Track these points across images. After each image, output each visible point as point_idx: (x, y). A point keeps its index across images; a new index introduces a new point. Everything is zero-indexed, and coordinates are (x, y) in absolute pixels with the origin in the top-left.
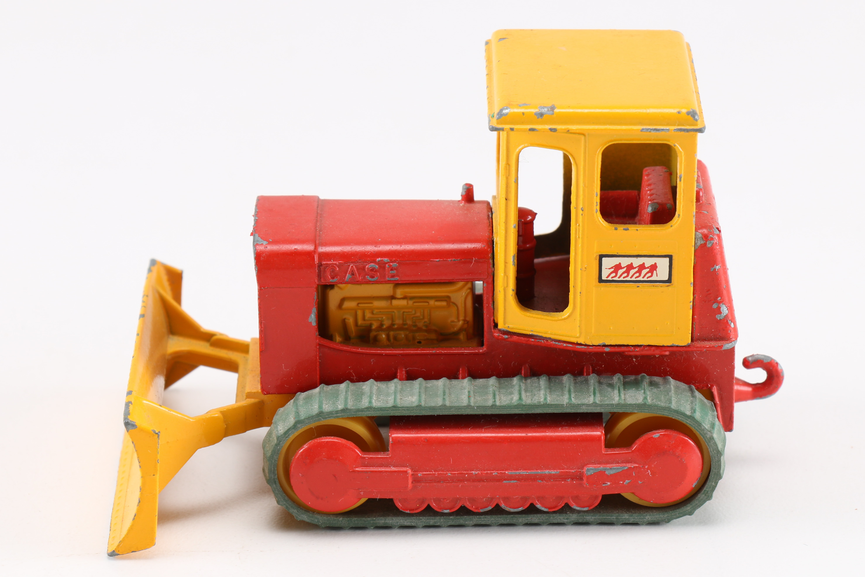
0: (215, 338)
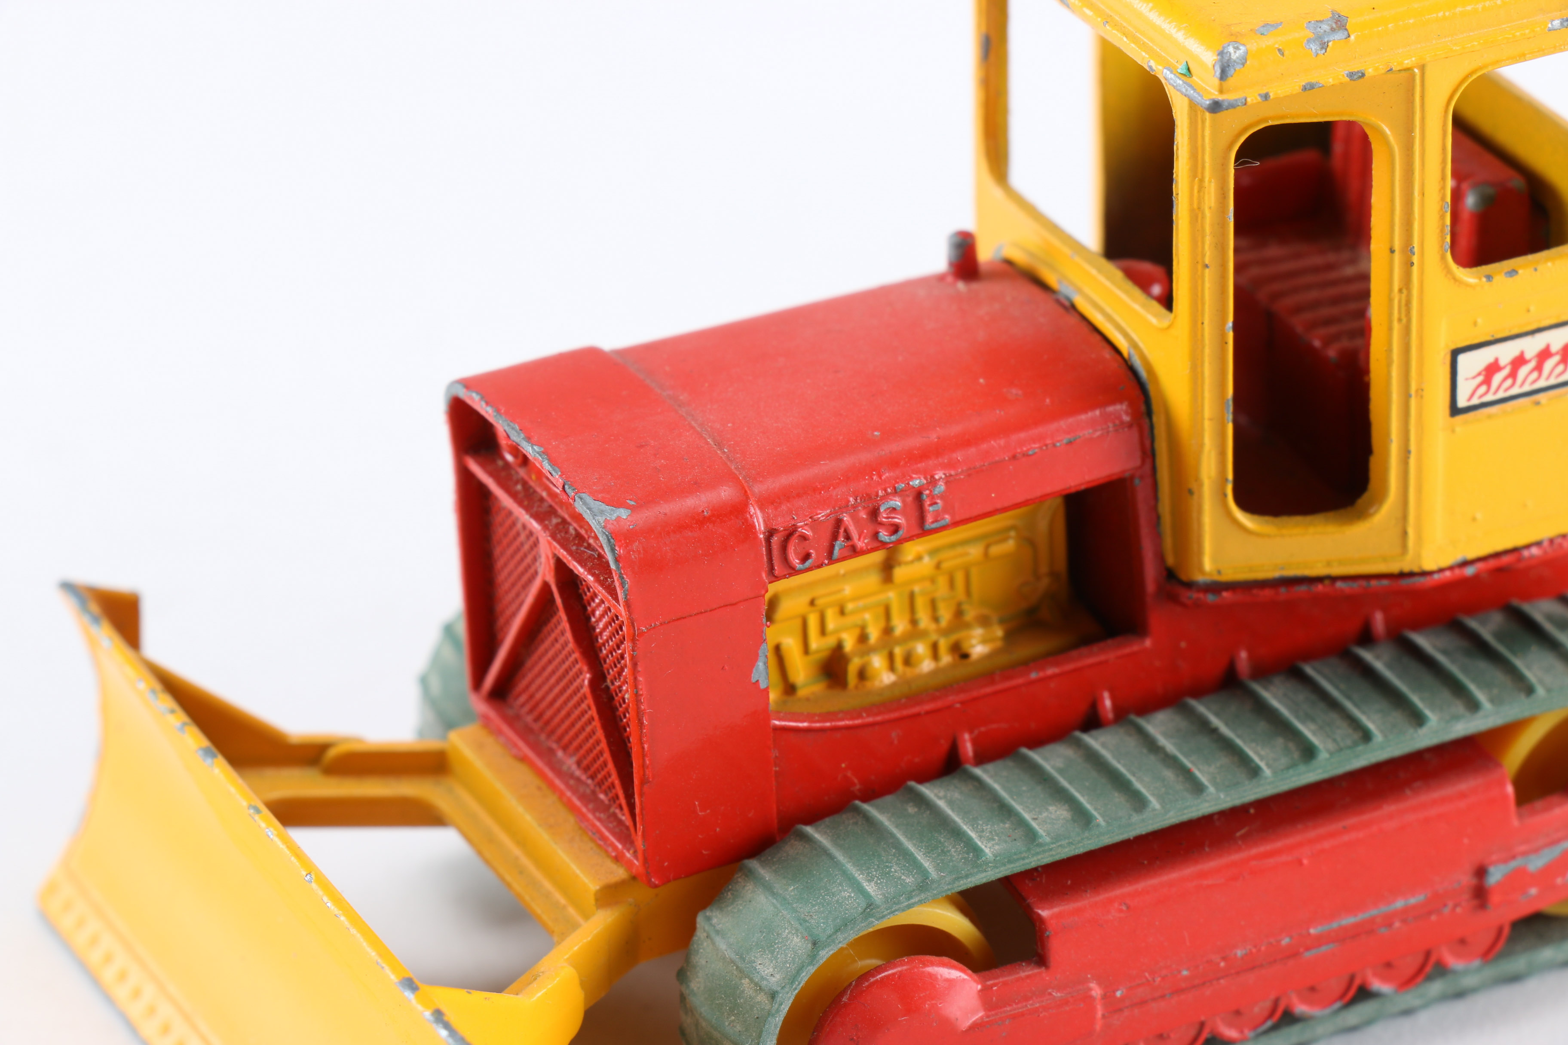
0: (332, 753)
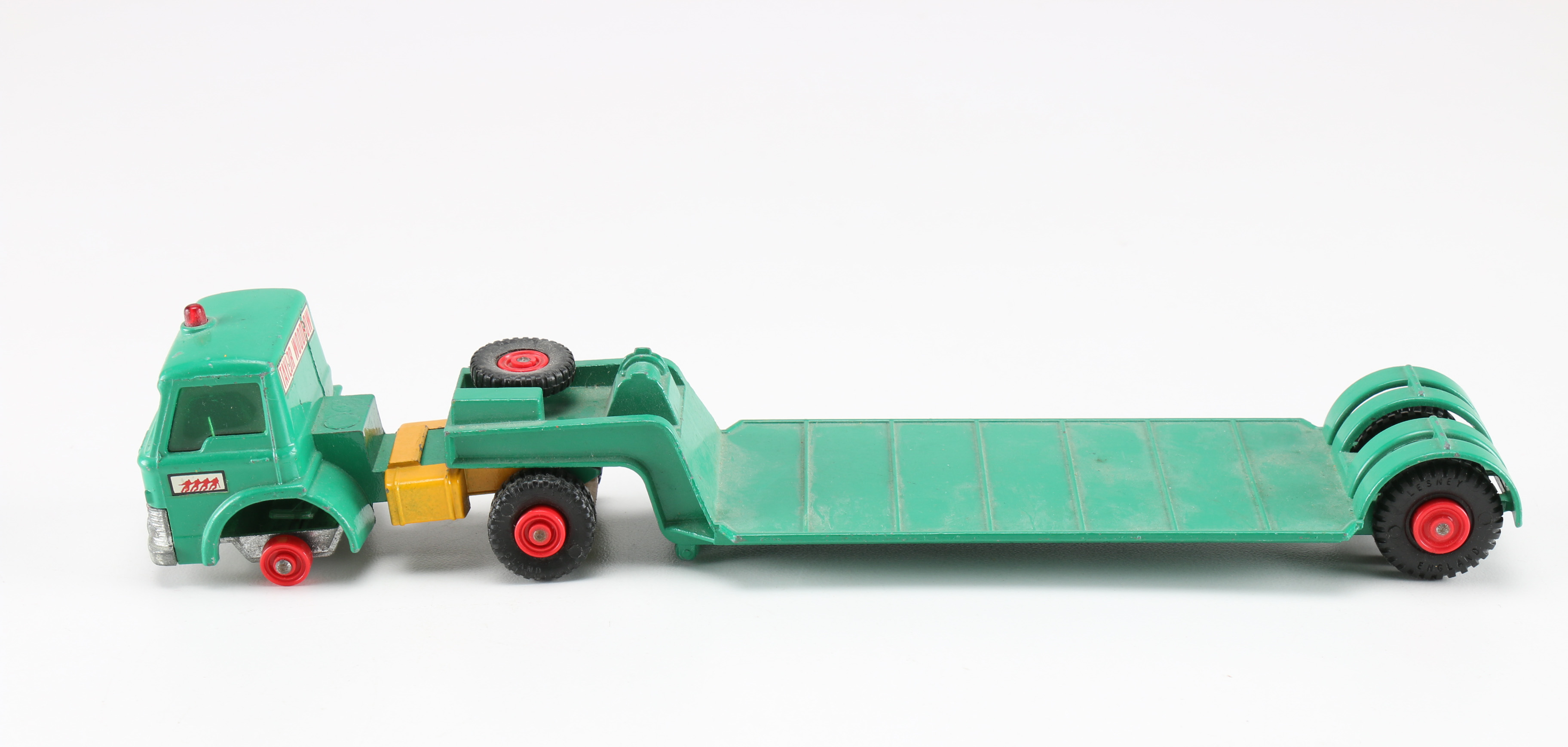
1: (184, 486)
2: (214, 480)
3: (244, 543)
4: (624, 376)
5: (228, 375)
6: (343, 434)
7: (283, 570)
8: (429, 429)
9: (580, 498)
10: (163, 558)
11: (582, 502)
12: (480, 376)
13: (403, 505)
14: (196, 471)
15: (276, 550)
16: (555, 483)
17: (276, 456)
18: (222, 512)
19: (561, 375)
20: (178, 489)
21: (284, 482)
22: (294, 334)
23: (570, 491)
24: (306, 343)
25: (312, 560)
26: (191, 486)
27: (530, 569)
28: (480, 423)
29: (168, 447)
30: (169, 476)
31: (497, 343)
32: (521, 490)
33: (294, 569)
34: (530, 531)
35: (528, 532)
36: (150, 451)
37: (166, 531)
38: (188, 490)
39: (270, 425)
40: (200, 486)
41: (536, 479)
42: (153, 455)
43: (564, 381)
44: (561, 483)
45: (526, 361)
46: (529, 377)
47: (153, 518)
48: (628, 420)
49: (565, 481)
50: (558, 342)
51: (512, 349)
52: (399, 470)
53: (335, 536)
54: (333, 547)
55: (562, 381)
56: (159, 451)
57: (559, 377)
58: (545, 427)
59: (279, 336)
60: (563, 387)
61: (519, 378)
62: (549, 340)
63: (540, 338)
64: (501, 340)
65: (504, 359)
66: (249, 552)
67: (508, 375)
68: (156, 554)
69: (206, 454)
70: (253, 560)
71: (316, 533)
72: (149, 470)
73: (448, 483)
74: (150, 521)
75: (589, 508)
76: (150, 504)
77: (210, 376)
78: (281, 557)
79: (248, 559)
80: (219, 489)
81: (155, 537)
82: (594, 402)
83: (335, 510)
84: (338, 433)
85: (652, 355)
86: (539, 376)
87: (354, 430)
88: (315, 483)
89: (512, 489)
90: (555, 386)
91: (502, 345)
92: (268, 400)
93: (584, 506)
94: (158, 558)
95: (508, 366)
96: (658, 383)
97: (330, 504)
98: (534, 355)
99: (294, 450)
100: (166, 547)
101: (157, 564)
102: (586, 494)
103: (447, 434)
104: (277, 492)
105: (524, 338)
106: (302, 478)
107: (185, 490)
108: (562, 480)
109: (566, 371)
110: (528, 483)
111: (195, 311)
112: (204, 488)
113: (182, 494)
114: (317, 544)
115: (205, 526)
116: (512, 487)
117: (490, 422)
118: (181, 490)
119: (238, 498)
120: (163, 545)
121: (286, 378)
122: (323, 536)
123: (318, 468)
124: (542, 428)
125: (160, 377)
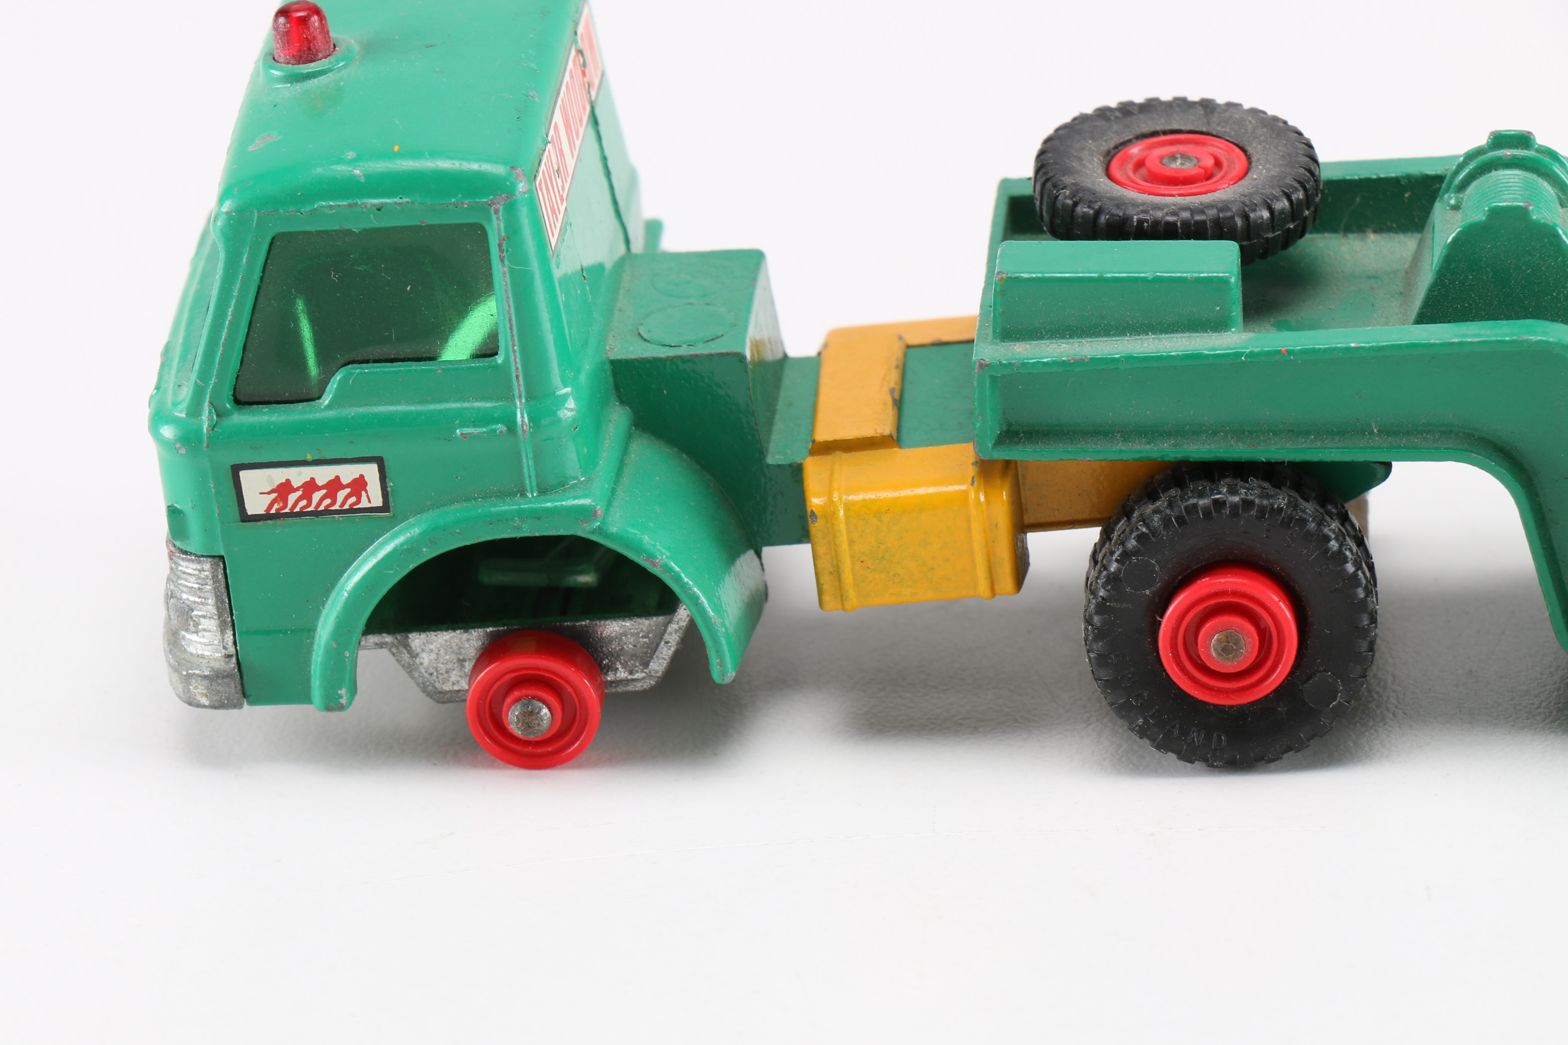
1: (274, 495)
2: (355, 481)
3: (419, 650)
4: (1456, 208)
5: (405, 200)
6: (693, 358)
7: (528, 726)
8: (908, 347)
9: (1341, 545)
10: (207, 689)
11: (1346, 557)
12: (1064, 206)
13: (852, 557)
14: (309, 458)
15: (509, 672)
16: (1272, 505)
17: (526, 420)
18: (374, 567)
19: (1287, 203)
20: (256, 504)
21: (543, 491)
22: (563, 89)
23: (1313, 525)
24: (588, 108)
25: (603, 697)
26: (292, 498)
27: (1196, 737)
28: (1071, 337)
29: (235, 389)
30: (236, 469)
31: (1103, 113)
32: (1181, 521)
33: (558, 725)
34: (1202, 633)
35: (1196, 639)
36: (187, 401)
37: (220, 615)
38: (285, 506)
39: (512, 336)
40: (317, 496)
41: (1222, 493)
42: (194, 411)
43: (1293, 221)
44: (1288, 505)
45: (1188, 165)
46: (1202, 212)
47: (186, 580)
48: (1478, 335)
49: (1301, 500)
50: (1271, 112)
51: (1146, 128)
52: (840, 457)
53: (666, 637)
54: (659, 665)
55: (1288, 223)
56: (211, 403)
57: (1282, 211)
58: (1251, 353)
59: (531, 94)
60: (1290, 238)
61: (1174, 214)
62: (1246, 106)
63: (1221, 100)
64: (1113, 104)
65: (1126, 159)
66: (431, 674)
67: (1144, 204)
68: (189, 677)
69: (332, 413)
70: (441, 697)
71: (612, 628)
72: (183, 451)
73: (978, 498)
74: (172, 587)
75: (1364, 573)
76: (178, 544)
77: (356, 204)
78: (524, 692)
79: (430, 695)
80: (368, 505)
81: (187, 631)
82: (1369, 277)
83: (677, 569)
84: (681, 358)
85: (1537, 151)
86: (1229, 209)
87: (724, 351)
88: (620, 493)
89: (1156, 518)
90: (1270, 235)
91: (1116, 118)
92: (511, 269)
93: (1350, 568)
94: (196, 688)
95: (1137, 178)
96: (1560, 232)
97: (663, 551)
98: (1205, 149)
99: (571, 404)
100: (215, 660)
101: (190, 704)
102: (1352, 533)
103: (981, 365)
104: (522, 515)
105: (1176, 99)
106: (589, 480)
107: (276, 506)
108: (1289, 495)
109: (1301, 195)
110: (1201, 502)
111: (304, 21)
112: (328, 501)
113: (267, 517)
114: (616, 656)
115: (323, 604)
116: (1156, 511)
117: (1096, 336)
118: (265, 508)
119: (416, 531)
120: (206, 653)
121: (553, 212)
122: (632, 635)
123: (625, 451)
124: (1241, 354)
125: (221, 201)
